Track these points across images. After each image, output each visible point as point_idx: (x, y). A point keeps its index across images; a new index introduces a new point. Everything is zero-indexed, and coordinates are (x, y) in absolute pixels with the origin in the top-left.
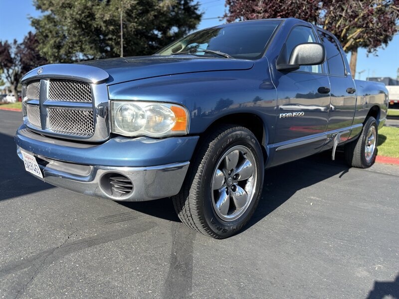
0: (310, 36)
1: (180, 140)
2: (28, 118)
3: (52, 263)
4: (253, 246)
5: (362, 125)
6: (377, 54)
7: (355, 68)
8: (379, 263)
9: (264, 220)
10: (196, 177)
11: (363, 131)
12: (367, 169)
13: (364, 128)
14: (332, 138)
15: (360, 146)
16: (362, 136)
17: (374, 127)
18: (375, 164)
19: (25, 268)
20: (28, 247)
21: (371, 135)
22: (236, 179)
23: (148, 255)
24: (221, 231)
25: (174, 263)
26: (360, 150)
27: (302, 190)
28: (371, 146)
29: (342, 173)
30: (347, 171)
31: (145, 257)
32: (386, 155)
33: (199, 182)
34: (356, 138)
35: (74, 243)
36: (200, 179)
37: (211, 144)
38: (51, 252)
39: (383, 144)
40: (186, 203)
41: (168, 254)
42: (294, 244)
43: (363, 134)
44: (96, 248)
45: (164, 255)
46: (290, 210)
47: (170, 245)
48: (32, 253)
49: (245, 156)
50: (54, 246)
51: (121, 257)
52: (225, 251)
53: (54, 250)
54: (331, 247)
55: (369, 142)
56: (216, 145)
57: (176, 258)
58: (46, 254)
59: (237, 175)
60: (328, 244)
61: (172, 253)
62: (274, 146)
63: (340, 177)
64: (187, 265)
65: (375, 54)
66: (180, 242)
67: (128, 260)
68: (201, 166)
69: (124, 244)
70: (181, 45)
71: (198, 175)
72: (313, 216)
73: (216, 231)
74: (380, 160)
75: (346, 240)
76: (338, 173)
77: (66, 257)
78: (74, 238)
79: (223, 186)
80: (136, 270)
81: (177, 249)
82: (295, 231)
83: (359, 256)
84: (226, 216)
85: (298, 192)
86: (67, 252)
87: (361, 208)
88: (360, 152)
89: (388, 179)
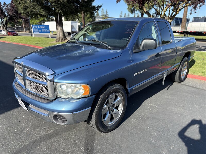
0: (153, 26)
1: (86, 99)
2: (18, 77)
3: (35, 148)
4: (120, 136)
5: (180, 63)
6: (196, 11)
7: (187, 13)
8: (173, 145)
9: (127, 120)
10: (94, 112)
11: (181, 66)
12: (182, 83)
13: (181, 64)
14: (163, 74)
15: (179, 73)
16: (180, 68)
17: (186, 62)
18: (187, 79)
19: (24, 151)
20: (24, 140)
21: (185, 65)
22: (114, 106)
23: (75, 143)
24: (107, 131)
25: (86, 147)
26: (178, 75)
27: (147, 100)
28: (185, 71)
29: (169, 86)
30: (172, 85)
31: (74, 144)
32: (193, 74)
33: (96, 114)
34: (177, 69)
35: (44, 137)
36: (96, 112)
37: (101, 96)
38: (34, 142)
39: (192, 67)
40: (91, 121)
41: (84, 143)
42: (138, 135)
43: (180, 67)
44: (53, 139)
45: (82, 143)
46: (140, 114)
47: (84, 137)
48: (26, 143)
49: (118, 96)
50: (35, 139)
51: (64, 144)
52: (108, 140)
53: (35, 141)
54: (154, 136)
55: (184, 69)
56: (103, 97)
57: (87, 144)
58: (32, 144)
59: (114, 105)
60: (153, 134)
61: (86, 141)
62: (132, 88)
63: (167, 89)
64: (92, 148)
65: (195, 12)
66: (89, 135)
67: (67, 146)
68: (96, 107)
69: (65, 137)
70: (89, 28)
71: (95, 111)
72: (150, 117)
73: (104, 131)
74: (189, 76)
75: (162, 132)
76: (167, 87)
77: (41, 145)
78: (43, 134)
79: (108, 111)
80: (70, 151)
81: (88, 139)
82: (140, 127)
83: (165, 141)
84: (109, 124)
85: (145, 100)
86: (41, 142)
87: (173, 111)
88: (178, 76)
89: (191, 90)
